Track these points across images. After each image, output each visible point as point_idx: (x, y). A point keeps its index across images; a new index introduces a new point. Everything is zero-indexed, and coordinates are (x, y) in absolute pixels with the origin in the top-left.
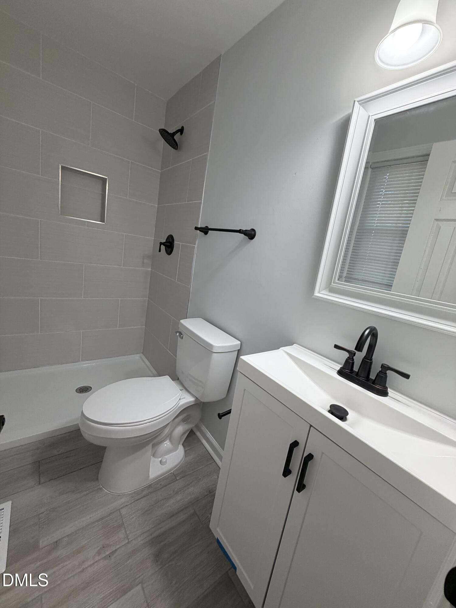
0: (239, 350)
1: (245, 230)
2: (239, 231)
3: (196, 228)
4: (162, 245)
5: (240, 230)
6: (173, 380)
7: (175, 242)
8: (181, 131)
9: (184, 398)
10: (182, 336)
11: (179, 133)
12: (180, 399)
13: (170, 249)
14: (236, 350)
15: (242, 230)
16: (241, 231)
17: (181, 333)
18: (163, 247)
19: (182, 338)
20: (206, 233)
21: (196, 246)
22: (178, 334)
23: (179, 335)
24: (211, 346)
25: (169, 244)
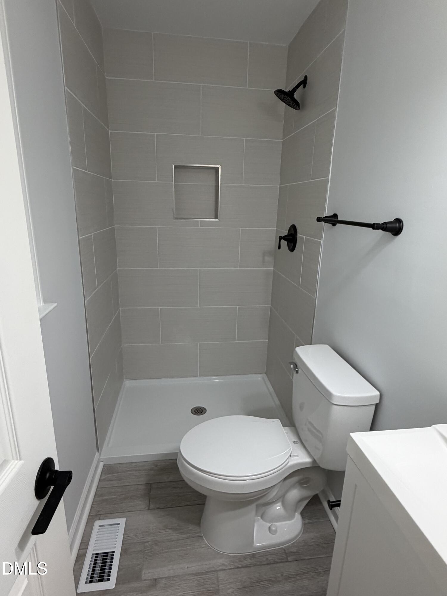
0: (377, 405)
1: (383, 224)
2: (374, 226)
3: (319, 219)
4: (282, 241)
5: (374, 224)
6: (283, 426)
7: (299, 235)
8: (304, 83)
9: (297, 456)
10: (297, 370)
11: (302, 86)
12: (291, 456)
13: (292, 244)
14: (373, 403)
15: (377, 224)
17: (296, 366)
18: (284, 243)
19: (297, 372)
20: (334, 225)
21: (322, 241)
22: (292, 366)
23: (294, 367)
25: (291, 237)
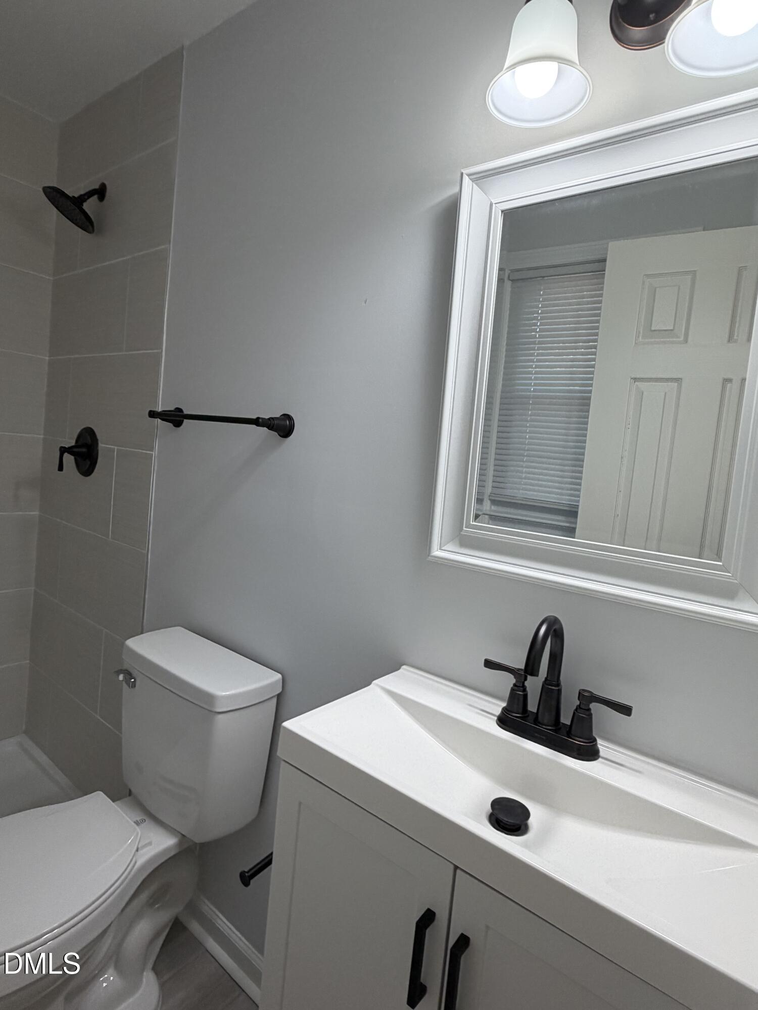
1: (269, 419)
2: (257, 422)
3: (153, 414)
4: (66, 455)
5: (258, 418)
7: (101, 446)
8: (100, 192)
9: (150, 844)
10: (133, 680)
11: (96, 197)
13: (89, 463)
14: (273, 695)
15: (263, 419)
16: (260, 420)
17: (129, 674)
18: (69, 459)
19: (134, 685)
20: (178, 424)
21: (155, 453)
22: (121, 677)
23: (124, 677)
24: (210, 698)
25: (84, 450)
